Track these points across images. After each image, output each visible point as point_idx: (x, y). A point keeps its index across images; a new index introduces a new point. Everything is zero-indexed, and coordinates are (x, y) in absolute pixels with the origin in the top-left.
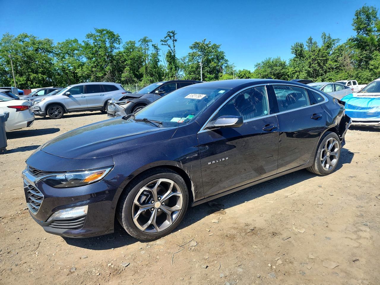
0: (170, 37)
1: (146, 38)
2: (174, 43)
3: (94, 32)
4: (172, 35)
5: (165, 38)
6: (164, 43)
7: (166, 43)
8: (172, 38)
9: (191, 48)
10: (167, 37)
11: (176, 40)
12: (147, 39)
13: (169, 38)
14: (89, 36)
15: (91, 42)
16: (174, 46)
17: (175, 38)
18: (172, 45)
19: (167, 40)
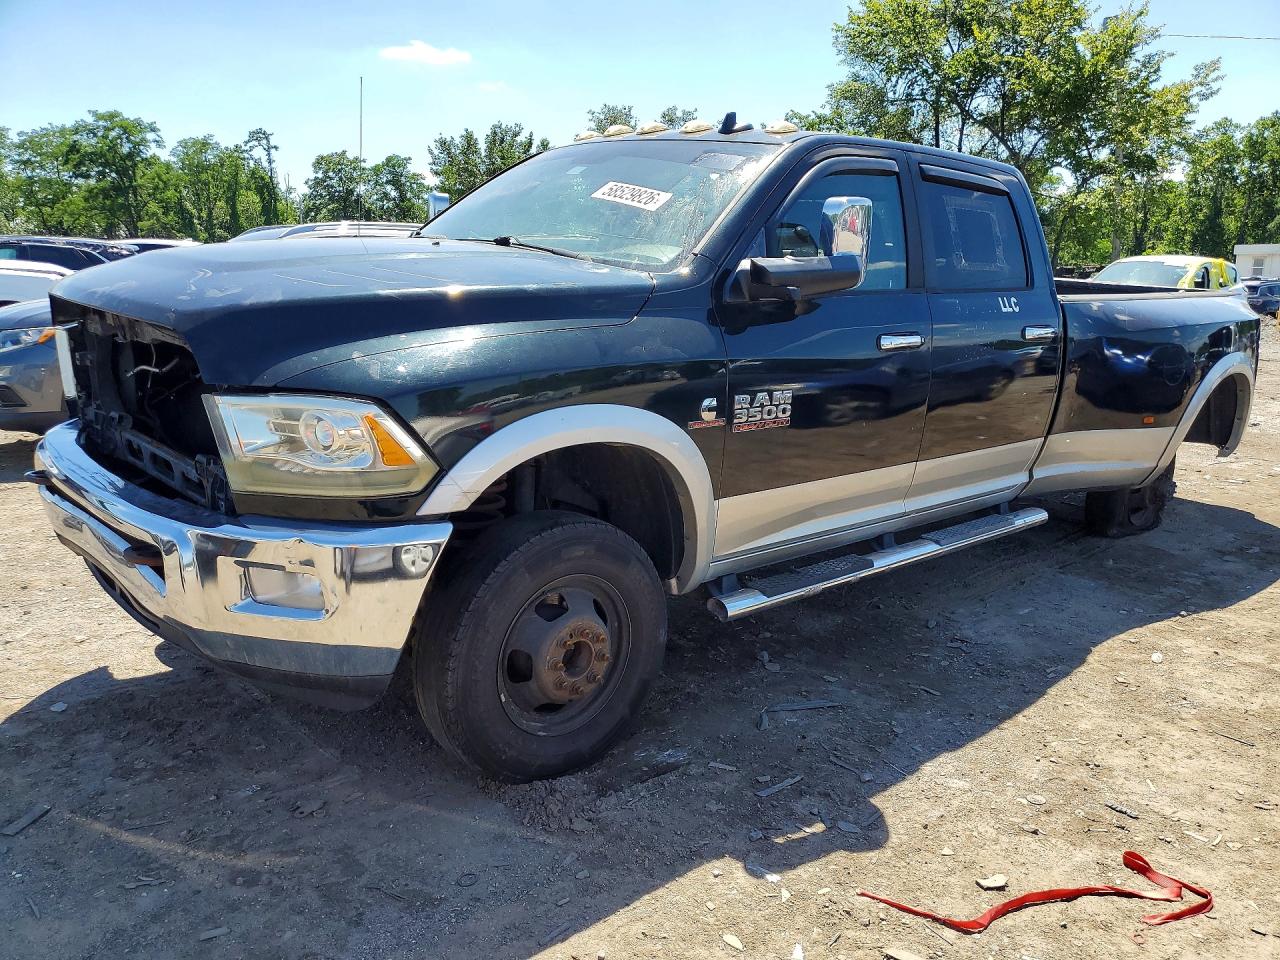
0: (258, 141)
2: (269, 155)
3: (90, 119)
4: (262, 136)
6: (243, 154)
8: (264, 142)
9: (314, 166)
10: (249, 141)
11: (276, 148)
12: (208, 140)
13: (255, 143)
16: (270, 162)
17: (272, 143)
18: (264, 159)
19: (252, 148)
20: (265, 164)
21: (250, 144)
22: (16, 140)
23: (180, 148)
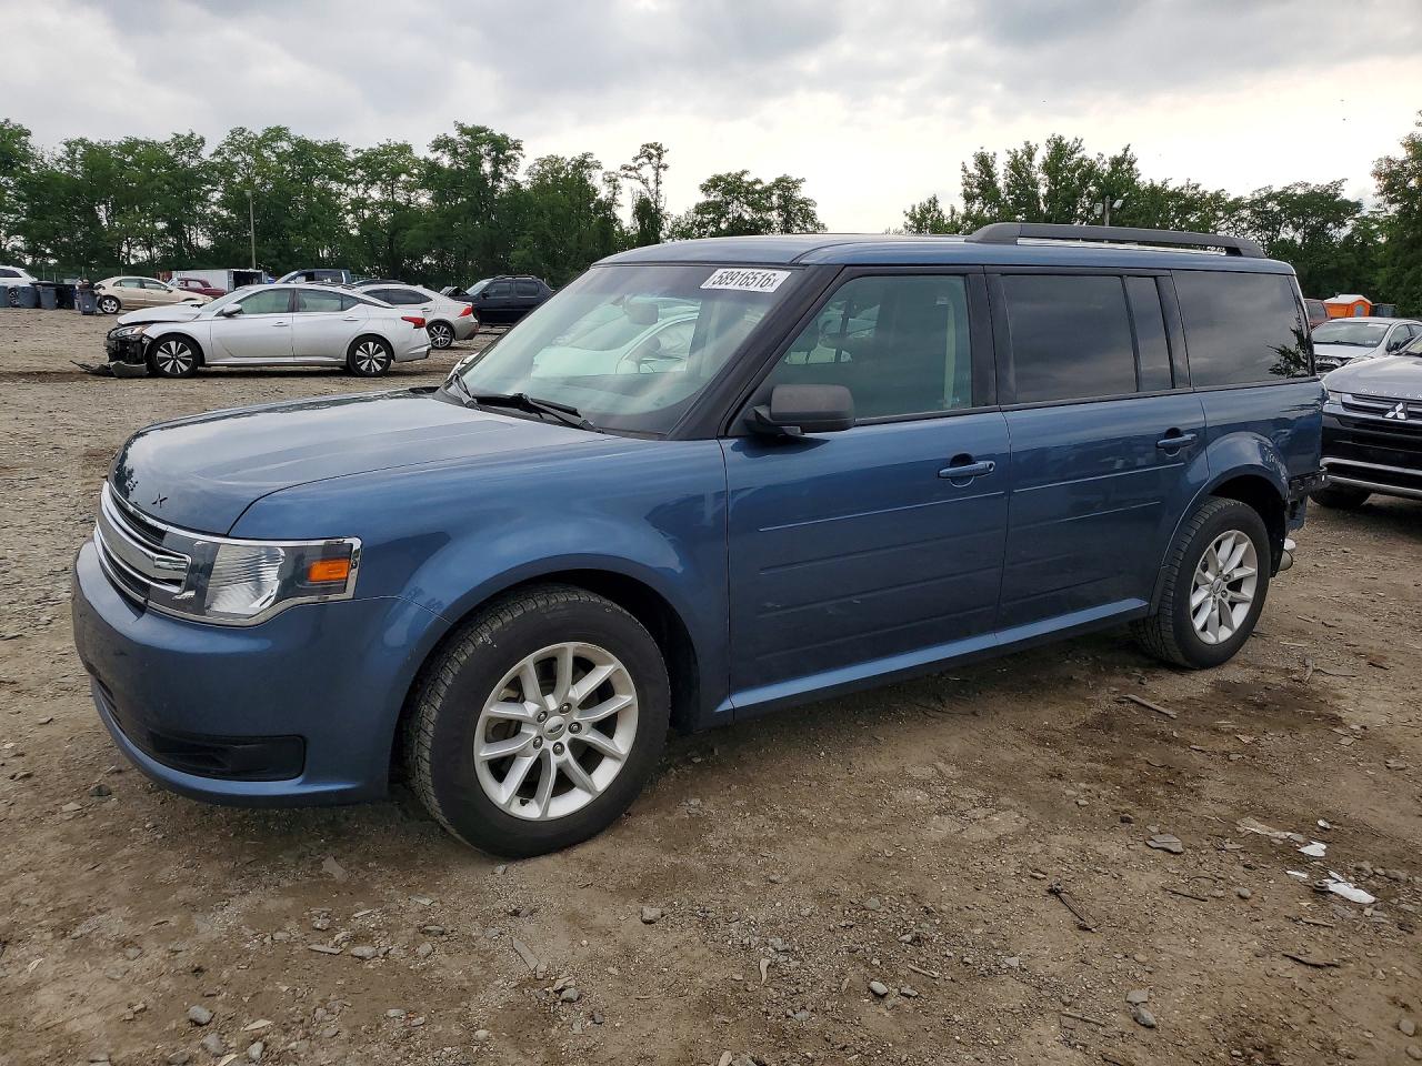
0: (650, 157)
1: (585, 156)
2: (657, 174)
3: (454, 134)
4: (655, 153)
5: (637, 159)
6: (630, 173)
8: (655, 160)
9: (705, 189)
10: (639, 158)
11: (665, 167)
12: (588, 160)
13: (645, 160)
14: (439, 145)
15: (446, 161)
16: (658, 183)
17: (663, 161)
18: (652, 178)
19: (641, 165)
20: (652, 185)
21: (640, 161)
22: (351, 156)
23: (537, 167)
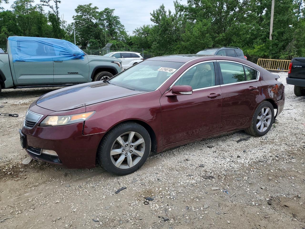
7: (47, 4)
